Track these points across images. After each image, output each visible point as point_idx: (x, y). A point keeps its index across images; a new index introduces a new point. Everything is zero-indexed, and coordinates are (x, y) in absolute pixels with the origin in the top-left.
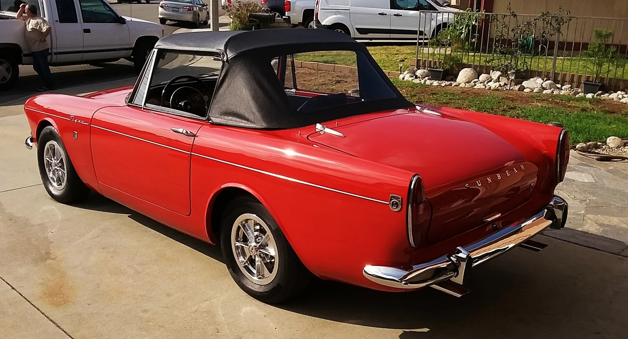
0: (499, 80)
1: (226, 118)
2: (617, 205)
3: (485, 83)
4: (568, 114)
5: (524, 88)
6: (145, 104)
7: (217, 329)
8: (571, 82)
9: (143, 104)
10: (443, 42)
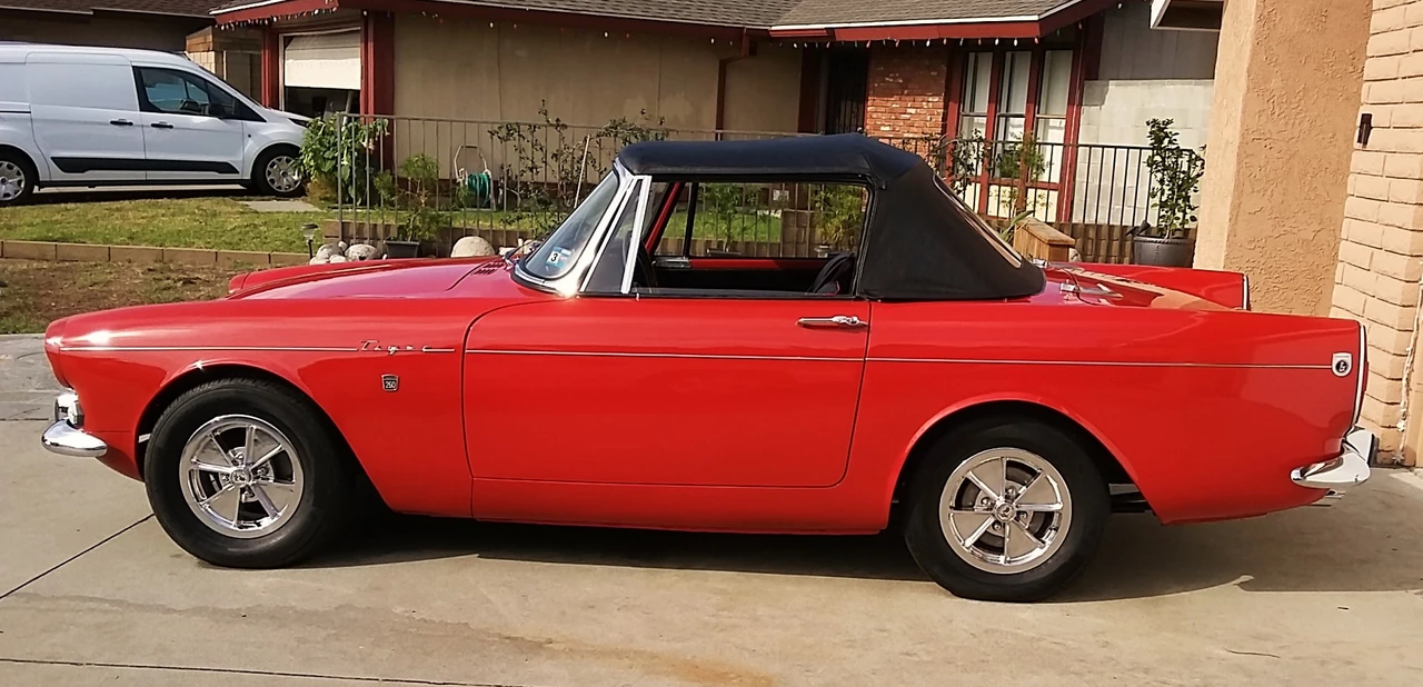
9: (625, 289)
10: (279, 188)
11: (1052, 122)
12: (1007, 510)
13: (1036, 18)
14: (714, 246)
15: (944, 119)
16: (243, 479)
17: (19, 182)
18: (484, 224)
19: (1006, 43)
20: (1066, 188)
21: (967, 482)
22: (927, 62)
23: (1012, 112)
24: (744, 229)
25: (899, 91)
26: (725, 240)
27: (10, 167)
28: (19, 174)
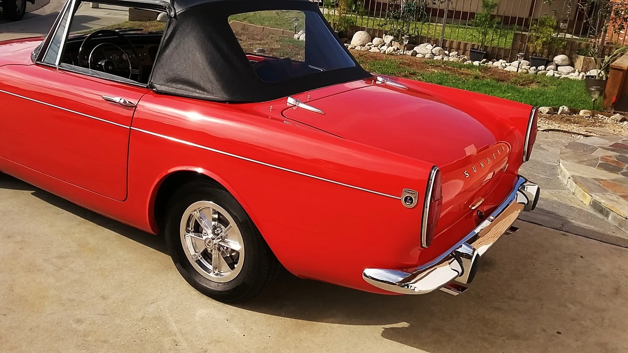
0: (391, 44)
1: (174, 85)
2: (541, 176)
3: (379, 47)
4: (464, 81)
5: (417, 54)
6: (59, 64)
7: (175, 341)
8: (458, 49)
9: (57, 63)
12: (210, 242)
18: (370, 25)
24: (492, 40)
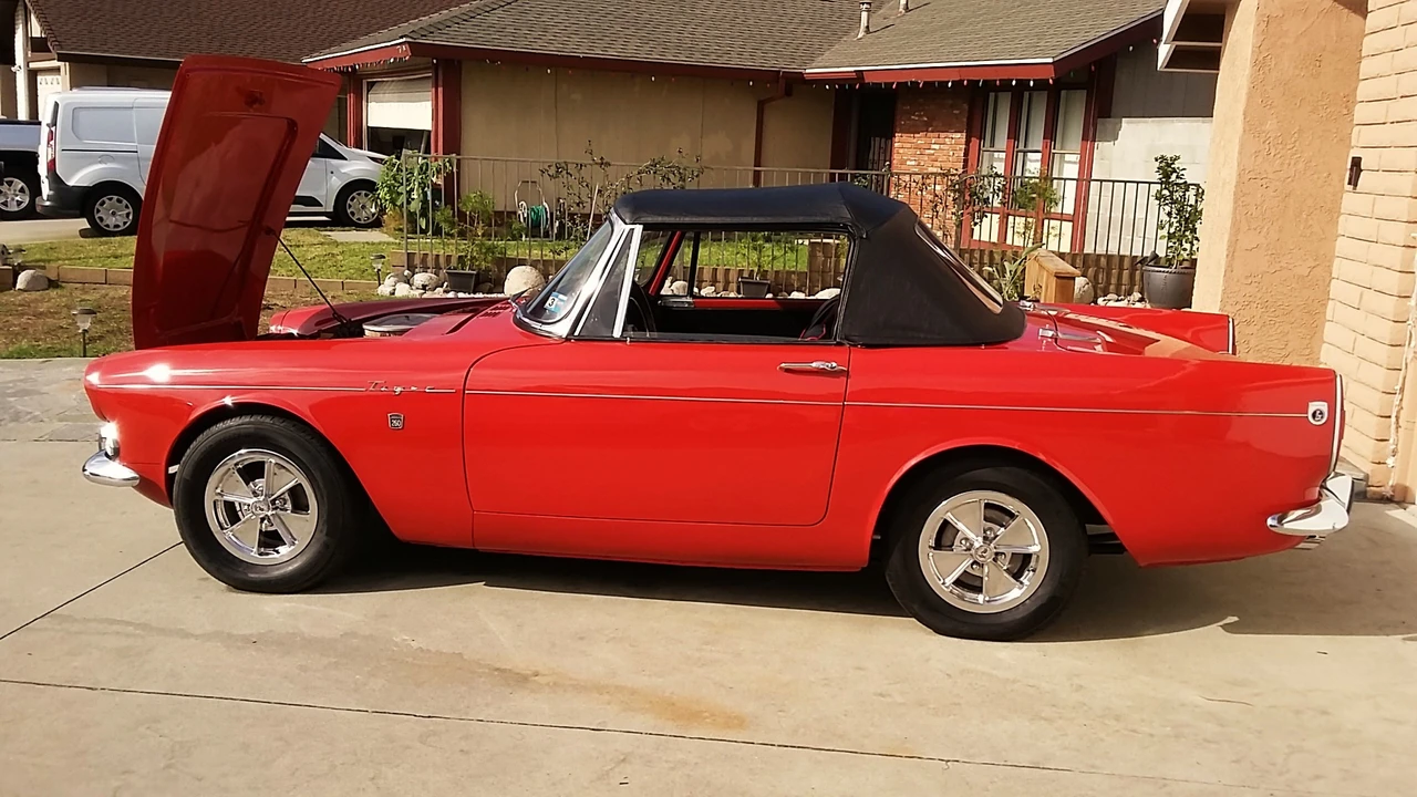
9: (617, 333)
10: (359, 219)
11: (1067, 157)
12: (985, 551)
13: (1050, 60)
14: (746, 275)
15: (966, 154)
16: (262, 510)
17: (128, 215)
18: (536, 253)
19: (1023, 84)
20: (1078, 219)
21: (946, 523)
22: (950, 102)
23: (1030, 148)
24: (774, 258)
25: (925, 128)
26: (756, 269)
27: (119, 201)
28: (127, 207)
